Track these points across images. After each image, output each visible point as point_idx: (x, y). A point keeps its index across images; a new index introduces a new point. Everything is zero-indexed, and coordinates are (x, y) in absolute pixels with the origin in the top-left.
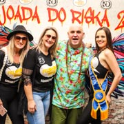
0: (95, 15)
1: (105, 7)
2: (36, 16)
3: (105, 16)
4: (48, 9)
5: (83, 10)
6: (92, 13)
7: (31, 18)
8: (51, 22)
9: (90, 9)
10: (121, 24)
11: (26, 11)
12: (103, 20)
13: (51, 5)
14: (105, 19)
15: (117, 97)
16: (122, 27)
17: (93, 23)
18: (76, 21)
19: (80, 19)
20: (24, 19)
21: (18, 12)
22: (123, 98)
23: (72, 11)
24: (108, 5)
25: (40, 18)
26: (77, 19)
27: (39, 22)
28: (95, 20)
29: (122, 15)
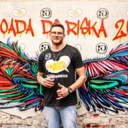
0: (91, 26)
1: (102, 17)
2: (30, 29)
3: (102, 26)
4: (42, 21)
5: (79, 21)
6: (88, 24)
7: (25, 31)
8: (46, 35)
9: (86, 19)
10: (120, 34)
11: (19, 23)
12: (100, 31)
13: (45, 16)
14: (102, 29)
15: (117, 112)
16: (120, 37)
17: (90, 34)
18: (71, 33)
19: (76, 30)
20: (18, 32)
21: (12, 25)
22: (123, 113)
23: (66, 22)
24: (104, 14)
25: (34, 30)
26: (72, 30)
27: (33, 35)
28: (91, 30)
29: (120, 24)
